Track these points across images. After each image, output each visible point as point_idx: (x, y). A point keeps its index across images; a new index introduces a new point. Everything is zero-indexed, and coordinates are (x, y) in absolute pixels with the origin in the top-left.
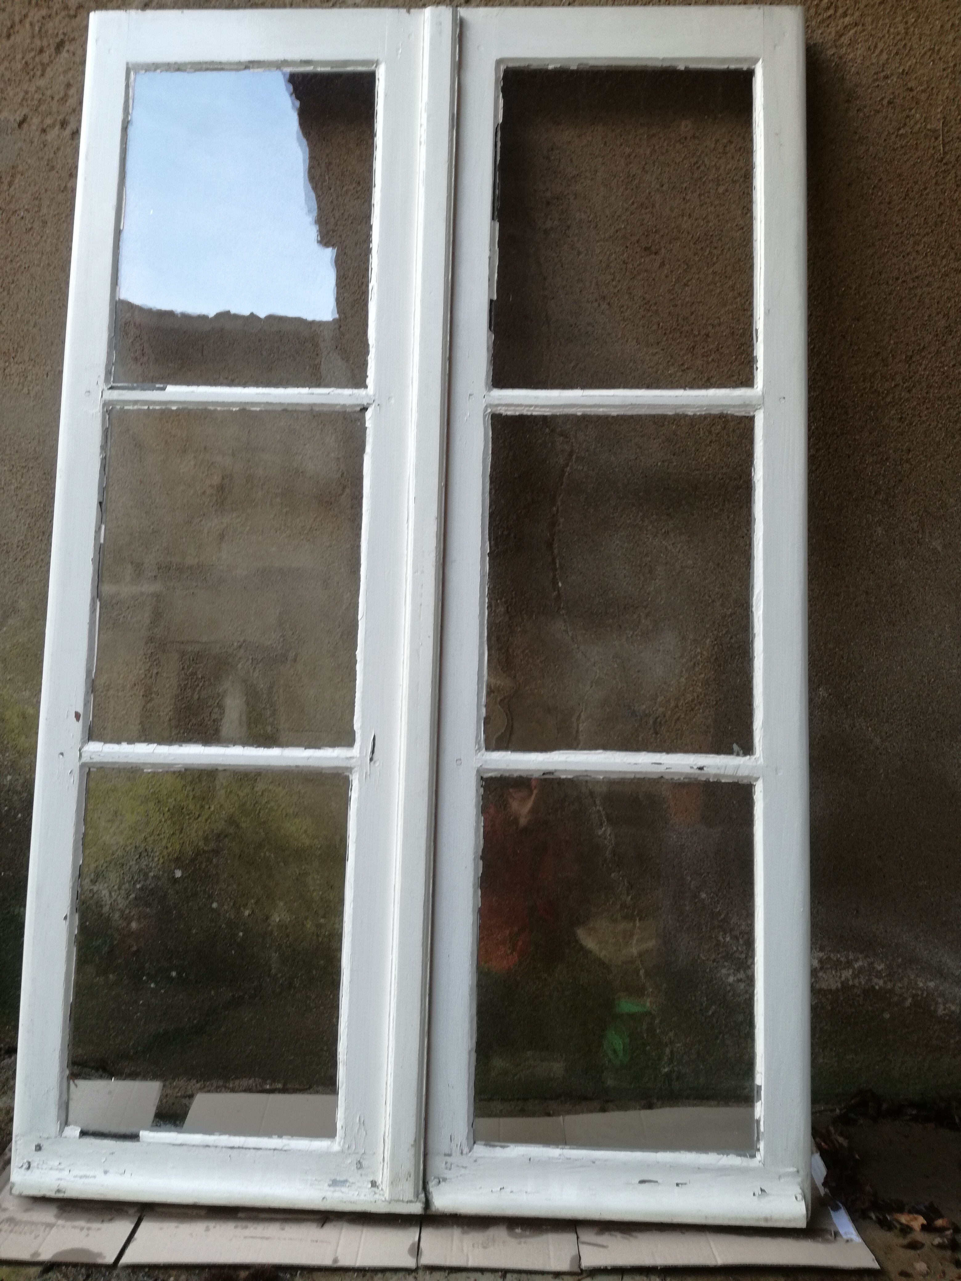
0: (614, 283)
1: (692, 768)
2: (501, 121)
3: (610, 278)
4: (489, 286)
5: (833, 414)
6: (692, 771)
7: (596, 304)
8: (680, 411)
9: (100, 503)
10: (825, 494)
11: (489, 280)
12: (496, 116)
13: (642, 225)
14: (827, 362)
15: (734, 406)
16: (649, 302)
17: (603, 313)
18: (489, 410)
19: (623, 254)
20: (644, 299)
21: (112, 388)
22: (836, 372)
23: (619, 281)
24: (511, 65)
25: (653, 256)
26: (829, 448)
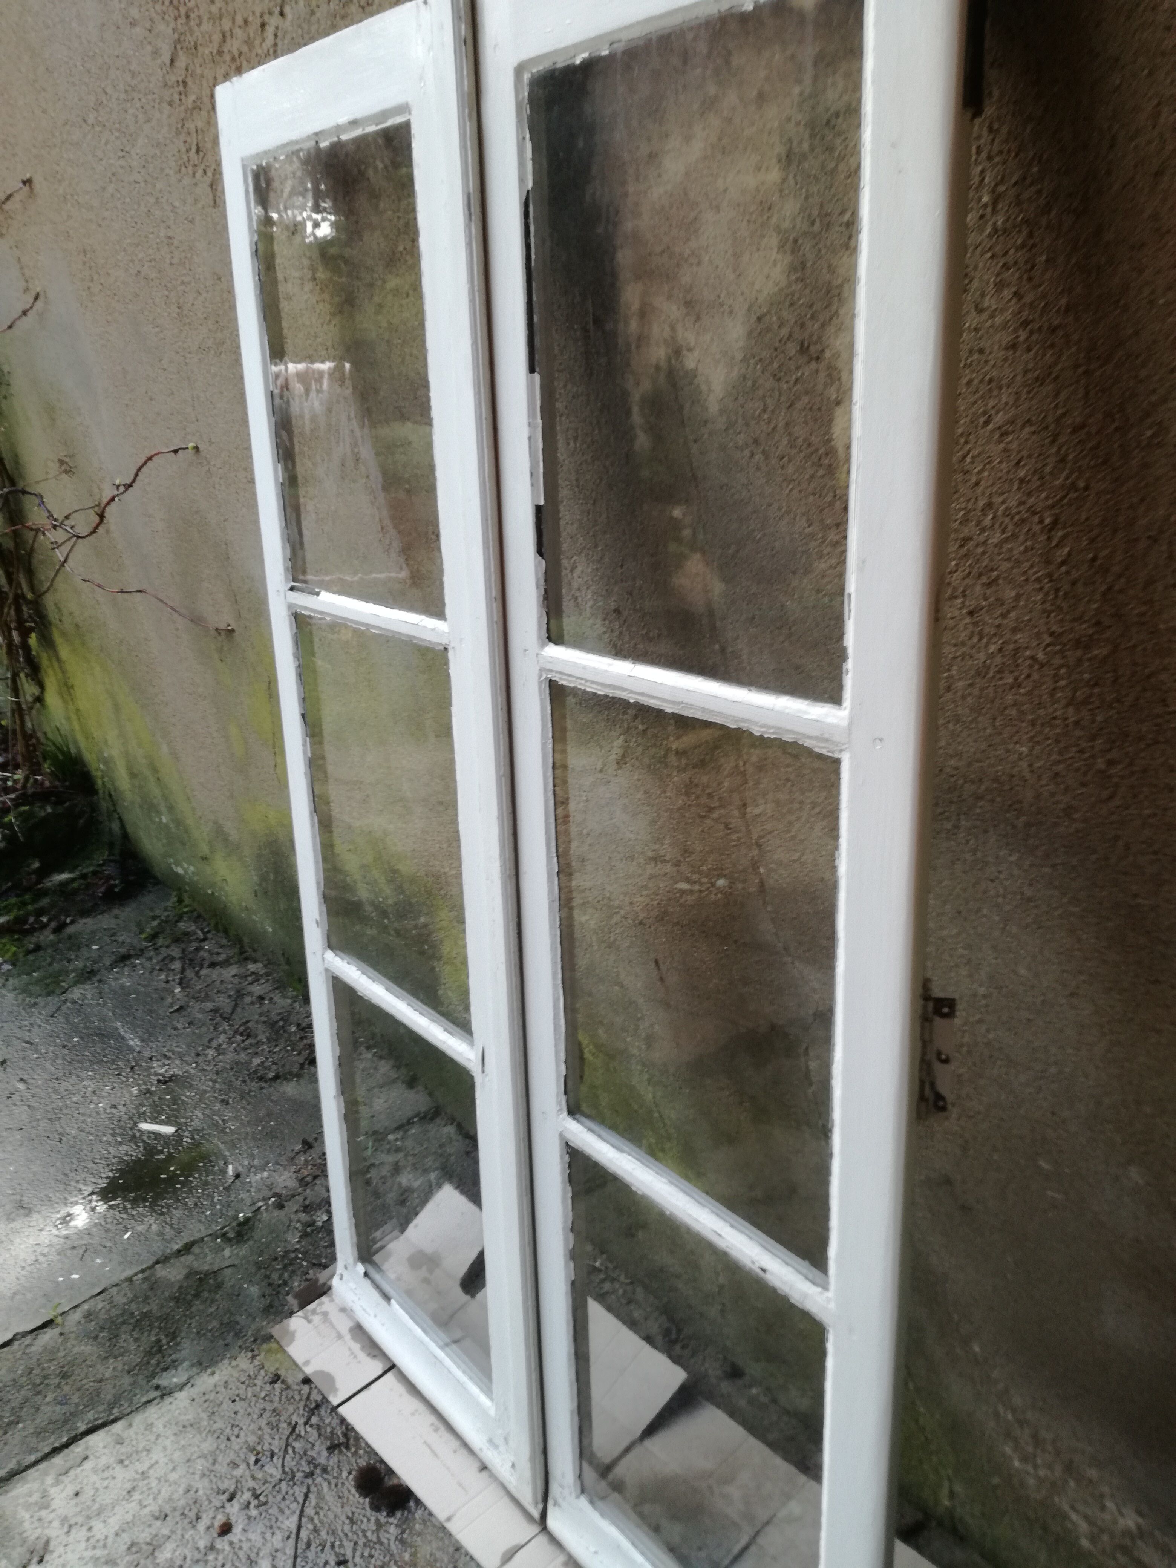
0: (766, 416)
1: (753, 1263)
2: (530, 185)
3: (759, 405)
4: (532, 485)
5: (1137, 699)
6: (752, 1267)
7: (747, 452)
8: (744, 726)
9: (303, 716)
10: (1127, 847)
11: (532, 474)
12: (522, 180)
13: (792, 305)
14: (1121, 591)
15: (809, 737)
16: (817, 450)
17: (758, 468)
18: (544, 676)
19: (771, 363)
20: (809, 445)
21: (292, 589)
22: (1142, 615)
23: (773, 411)
24: (537, 69)
25: (813, 365)
26: (1131, 764)
